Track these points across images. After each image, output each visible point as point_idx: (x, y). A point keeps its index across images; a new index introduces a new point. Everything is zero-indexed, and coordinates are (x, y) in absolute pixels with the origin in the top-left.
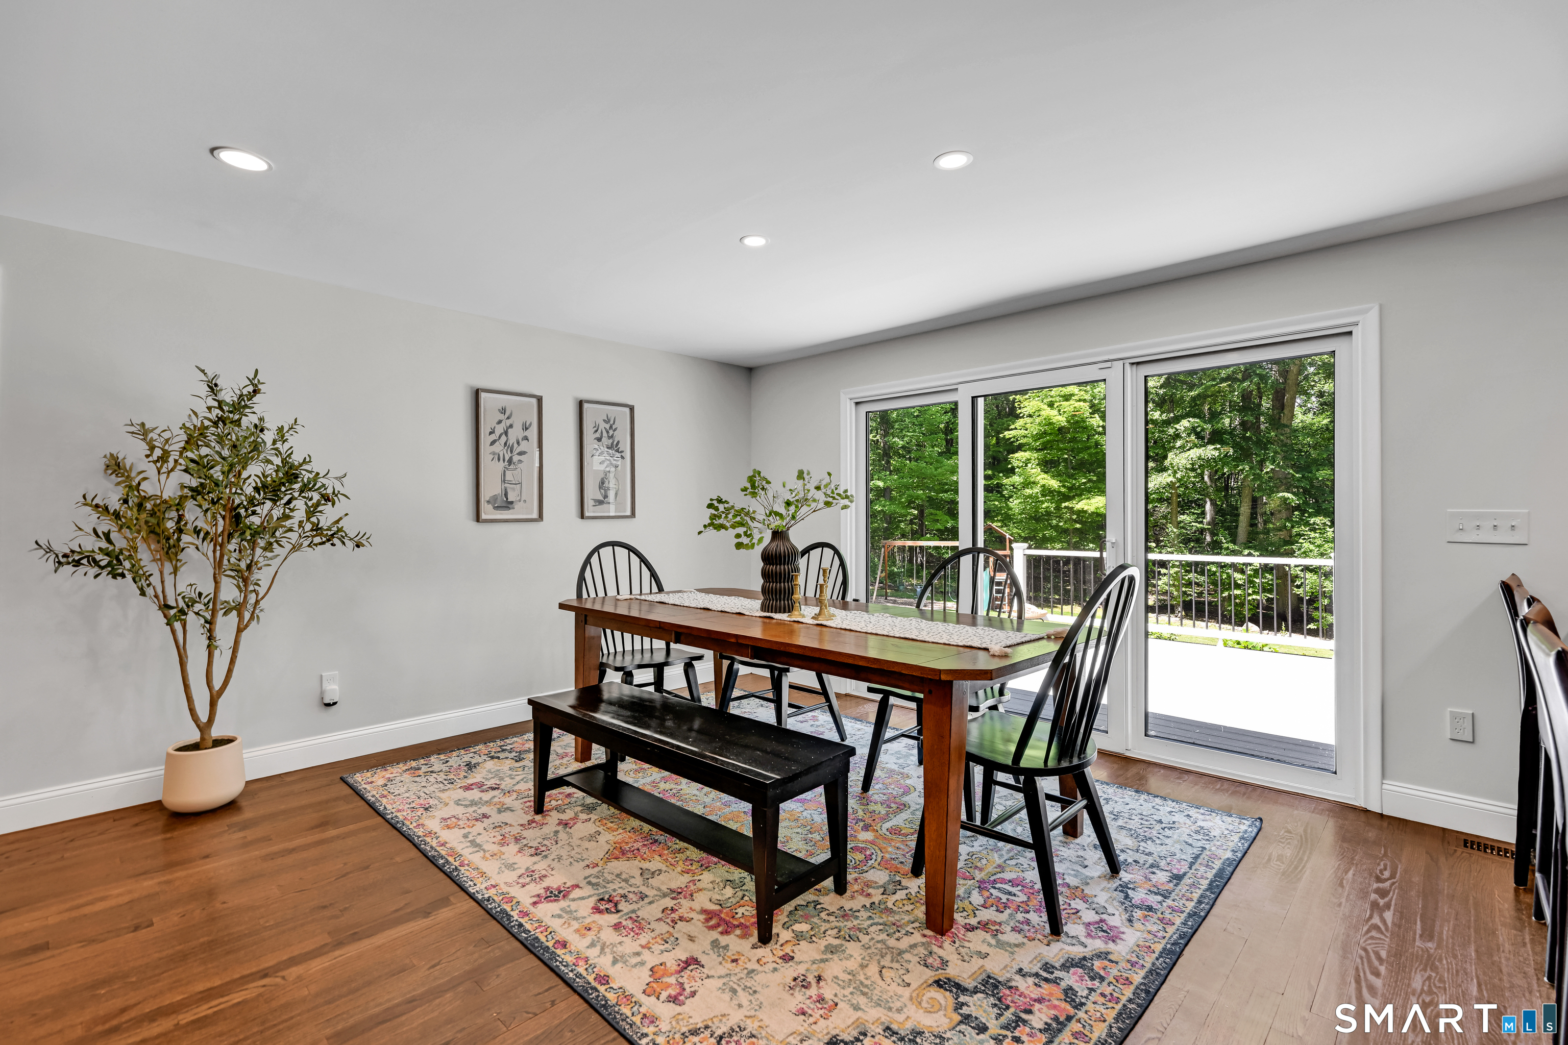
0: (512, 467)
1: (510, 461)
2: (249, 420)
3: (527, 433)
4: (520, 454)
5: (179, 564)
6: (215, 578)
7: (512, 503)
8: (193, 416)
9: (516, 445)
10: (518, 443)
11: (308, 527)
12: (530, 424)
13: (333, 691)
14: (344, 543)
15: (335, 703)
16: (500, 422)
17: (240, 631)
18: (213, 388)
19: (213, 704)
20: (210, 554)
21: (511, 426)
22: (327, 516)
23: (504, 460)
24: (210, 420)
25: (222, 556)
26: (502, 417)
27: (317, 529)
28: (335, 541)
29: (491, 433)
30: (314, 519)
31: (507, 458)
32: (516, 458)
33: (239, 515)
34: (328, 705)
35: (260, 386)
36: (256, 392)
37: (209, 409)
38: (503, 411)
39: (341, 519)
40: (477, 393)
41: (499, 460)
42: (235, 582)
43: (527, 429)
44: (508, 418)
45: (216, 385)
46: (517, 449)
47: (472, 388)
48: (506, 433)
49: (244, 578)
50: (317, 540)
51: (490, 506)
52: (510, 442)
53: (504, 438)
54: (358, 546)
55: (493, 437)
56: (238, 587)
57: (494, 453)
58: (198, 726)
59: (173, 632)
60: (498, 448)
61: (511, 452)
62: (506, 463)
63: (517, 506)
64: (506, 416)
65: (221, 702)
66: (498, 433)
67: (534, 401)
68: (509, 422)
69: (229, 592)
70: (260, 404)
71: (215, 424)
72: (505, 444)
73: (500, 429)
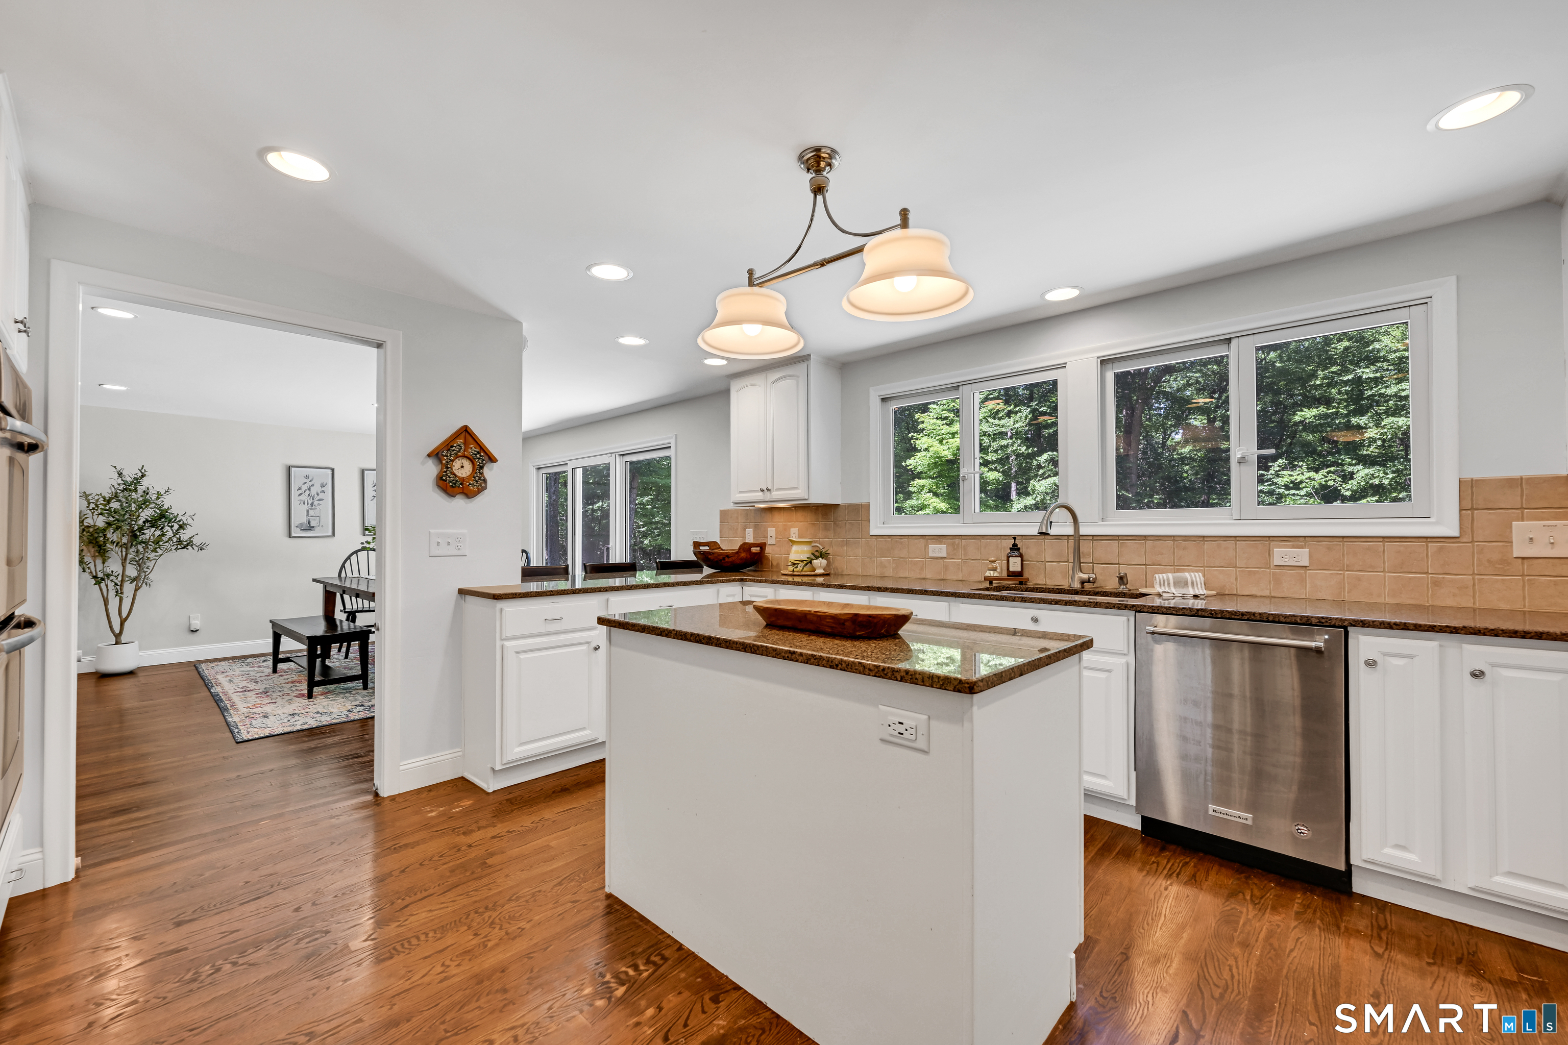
0: (313, 507)
1: (312, 504)
2: (140, 489)
3: (324, 489)
4: (319, 500)
5: (106, 558)
6: (122, 564)
7: (313, 527)
8: (112, 488)
9: (316, 495)
10: (318, 494)
11: (175, 540)
12: (326, 484)
13: (196, 624)
14: (193, 549)
15: (197, 630)
16: (305, 483)
17: (136, 590)
18: (120, 474)
19: (122, 624)
20: (120, 553)
21: (313, 485)
22: (185, 535)
23: (308, 504)
24: (119, 490)
25: (126, 555)
26: (306, 480)
27: (180, 541)
28: (189, 547)
29: (298, 490)
30: (178, 536)
31: (310, 503)
32: (316, 503)
33: (136, 534)
34: (192, 631)
35: (146, 473)
36: (143, 476)
37: (119, 485)
38: (307, 477)
39: (194, 536)
40: (289, 469)
41: (304, 504)
42: (135, 567)
43: (323, 486)
44: (311, 481)
45: (121, 473)
46: (317, 498)
47: (286, 465)
48: (309, 489)
49: (140, 564)
50: (179, 547)
51: (298, 529)
52: (312, 494)
53: (308, 492)
54: (201, 550)
55: (300, 492)
56: (137, 569)
57: (301, 500)
58: (114, 635)
59: (101, 590)
60: (304, 497)
61: (313, 499)
62: (309, 505)
63: (316, 529)
64: (309, 480)
65: (126, 624)
66: (304, 489)
67: (329, 471)
68: (311, 483)
69: (132, 571)
70: (146, 482)
71: (123, 491)
72: (309, 495)
73: (304, 487)
